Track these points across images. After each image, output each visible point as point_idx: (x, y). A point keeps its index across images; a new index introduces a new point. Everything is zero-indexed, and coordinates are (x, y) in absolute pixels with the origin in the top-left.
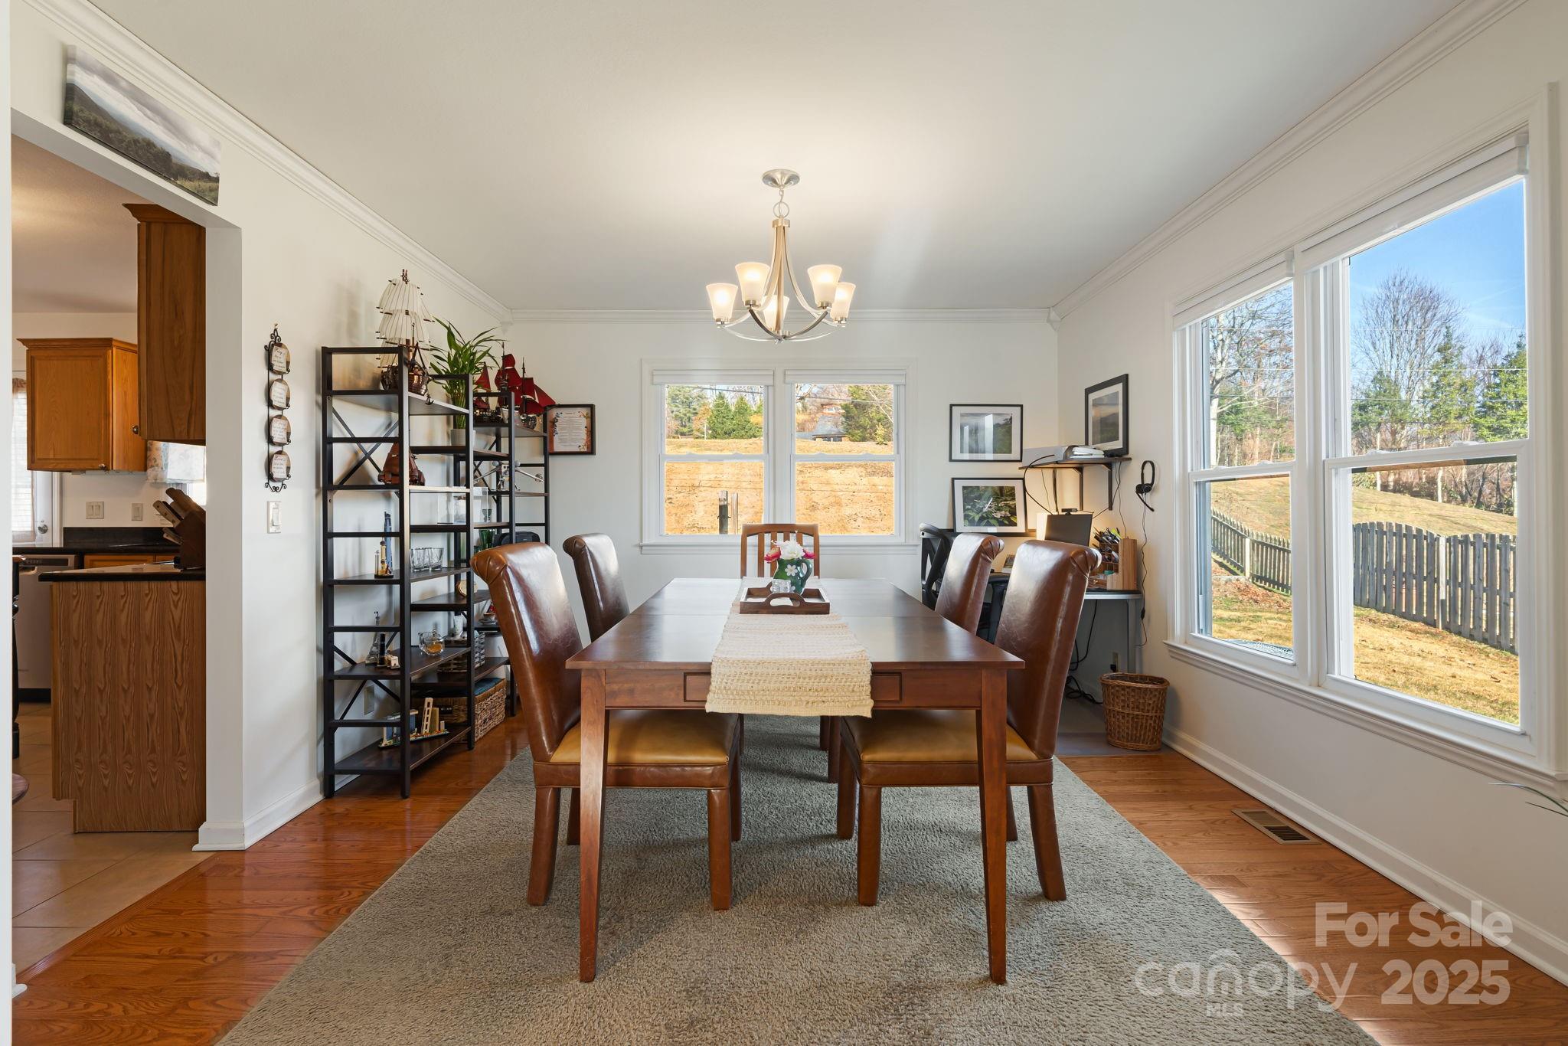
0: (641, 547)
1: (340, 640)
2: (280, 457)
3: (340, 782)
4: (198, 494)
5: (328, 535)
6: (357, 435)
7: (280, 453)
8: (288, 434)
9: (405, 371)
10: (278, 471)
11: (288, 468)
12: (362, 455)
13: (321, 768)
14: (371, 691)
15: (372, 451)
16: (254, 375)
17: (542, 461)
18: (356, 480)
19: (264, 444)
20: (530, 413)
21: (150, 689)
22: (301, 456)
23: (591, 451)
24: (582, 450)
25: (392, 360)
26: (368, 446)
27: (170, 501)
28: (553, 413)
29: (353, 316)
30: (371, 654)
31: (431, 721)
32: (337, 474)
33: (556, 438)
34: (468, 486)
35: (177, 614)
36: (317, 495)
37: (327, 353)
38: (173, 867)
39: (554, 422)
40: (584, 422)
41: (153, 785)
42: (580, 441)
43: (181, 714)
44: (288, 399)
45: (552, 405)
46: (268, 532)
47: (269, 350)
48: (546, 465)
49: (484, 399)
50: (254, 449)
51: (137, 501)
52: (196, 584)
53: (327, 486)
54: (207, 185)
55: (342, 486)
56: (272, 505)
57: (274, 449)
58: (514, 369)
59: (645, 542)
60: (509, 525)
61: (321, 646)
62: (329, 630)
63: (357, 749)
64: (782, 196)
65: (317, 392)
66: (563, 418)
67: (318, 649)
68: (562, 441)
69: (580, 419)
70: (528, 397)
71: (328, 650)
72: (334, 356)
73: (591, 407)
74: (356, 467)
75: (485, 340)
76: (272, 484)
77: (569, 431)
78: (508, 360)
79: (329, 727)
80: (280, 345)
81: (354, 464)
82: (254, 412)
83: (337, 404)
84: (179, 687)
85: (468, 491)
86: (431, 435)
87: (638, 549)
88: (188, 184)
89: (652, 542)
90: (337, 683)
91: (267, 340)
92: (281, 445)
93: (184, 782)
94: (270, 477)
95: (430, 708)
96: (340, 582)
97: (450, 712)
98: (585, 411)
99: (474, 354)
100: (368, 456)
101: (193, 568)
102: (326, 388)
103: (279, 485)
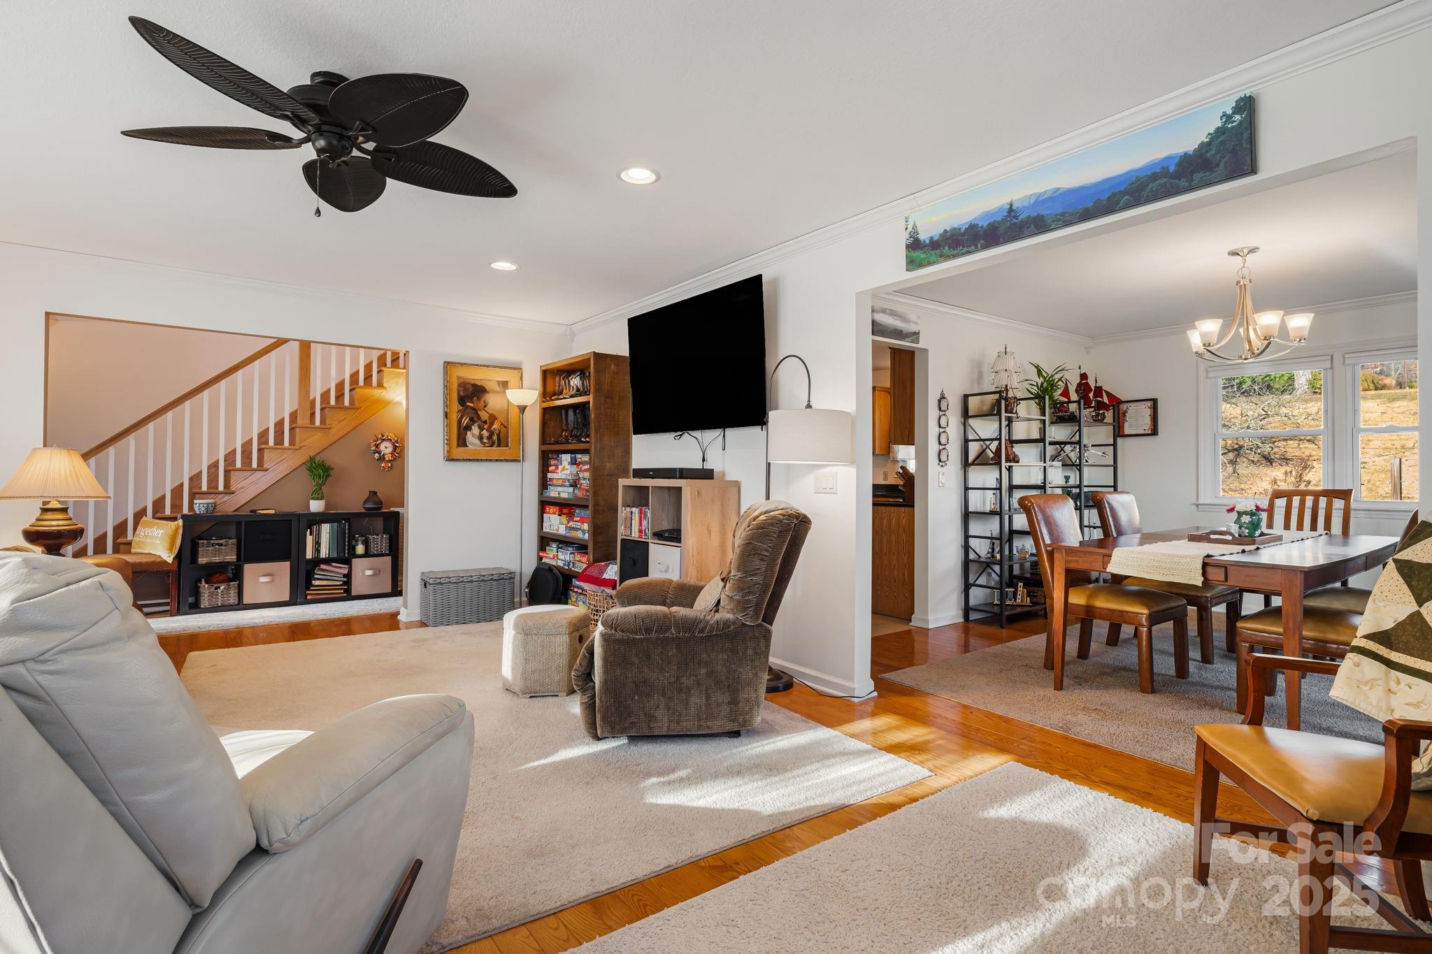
0: (1198, 505)
1: (973, 543)
2: (944, 451)
3: (973, 616)
4: (912, 467)
5: (967, 489)
6: (982, 438)
7: (944, 449)
8: (948, 440)
9: (1003, 402)
10: (943, 458)
11: (948, 456)
12: (985, 447)
13: (963, 607)
14: (990, 574)
15: (990, 444)
16: (933, 413)
17: (1111, 442)
18: (981, 460)
19: (938, 445)
20: (1100, 410)
21: (894, 554)
22: (954, 450)
23: (1154, 432)
24: (1147, 432)
25: (997, 396)
26: (988, 443)
27: (901, 471)
28: (1124, 407)
29: (980, 374)
30: (988, 553)
31: (1021, 596)
32: (971, 458)
33: (1126, 425)
34: (1045, 462)
35: (904, 521)
36: (961, 468)
37: (966, 397)
38: (901, 628)
39: (1124, 413)
40: (1148, 412)
41: (895, 597)
42: (1145, 424)
43: (906, 567)
44: (948, 423)
45: (1120, 402)
46: (939, 486)
47: (939, 401)
48: (1115, 445)
49: (1065, 405)
50: (933, 447)
51: (885, 470)
52: (911, 509)
53: (966, 464)
54: (915, 336)
55: (973, 464)
56: (941, 474)
57: (942, 447)
58: (1087, 383)
59: (1201, 501)
60: (1079, 486)
61: (963, 545)
62: (967, 537)
63: (982, 603)
64: (1245, 263)
65: (962, 417)
66: (1132, 410)
67: (962, 546)
68: (1131, 426)
69: (1145, 411)
70: (1099, 399)
71: (966, 548)
72: (970, 398)
73: (1155, 401)
74: (982, 453)
75: (1060, 371)
76: (941, 464)
77: (1137, 419)
78: (1084, 376)
79: (967, 587)
80: (944, 398)
81: (981, 451)
82: (933, 430)
83: (971, 421)
84: (905, 555)
85: (1045, 465)
86: (1029, 431)
87: (1195, 507)
88: (908, 340)
89: (1207, 502)
90: (971, 564)
91: (939, 397)
92: (945, 445)
93: (906, 597)
94: (940, 460)
95: (1021, 589)
96: (971, 513)
97: (1036, 596)
98: (1149, 404)
99: (1053, 380)
100: (988, 447)
101: (909, 503)
102: (966, 414)
103: (943, 464)
